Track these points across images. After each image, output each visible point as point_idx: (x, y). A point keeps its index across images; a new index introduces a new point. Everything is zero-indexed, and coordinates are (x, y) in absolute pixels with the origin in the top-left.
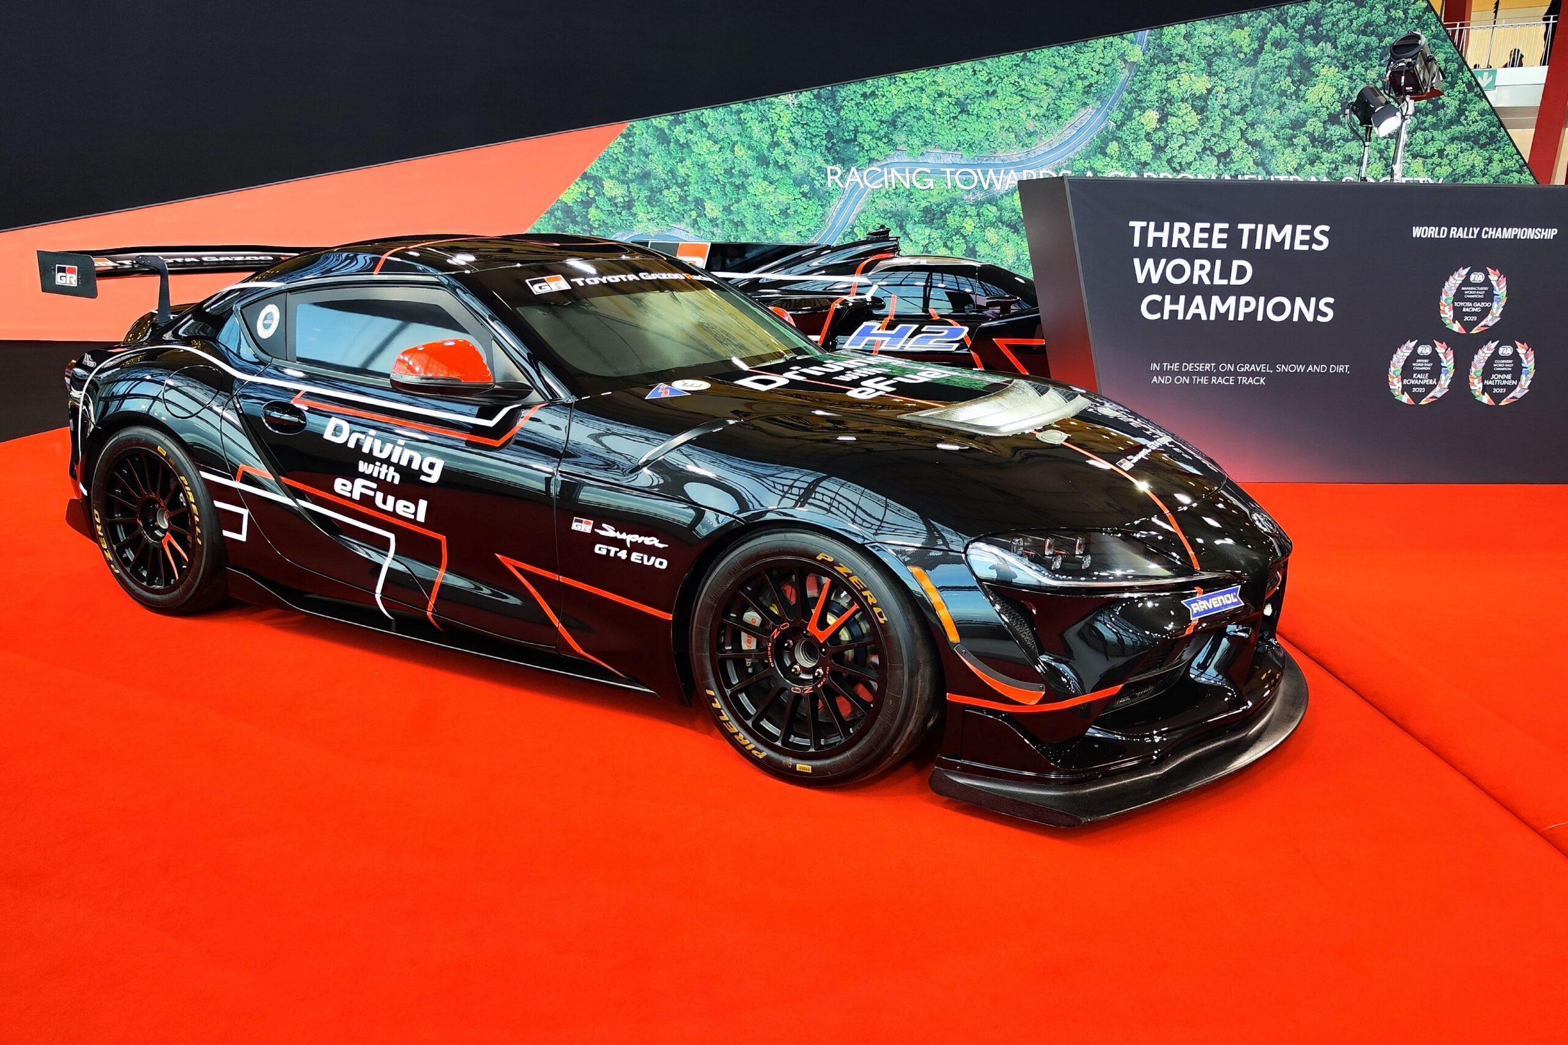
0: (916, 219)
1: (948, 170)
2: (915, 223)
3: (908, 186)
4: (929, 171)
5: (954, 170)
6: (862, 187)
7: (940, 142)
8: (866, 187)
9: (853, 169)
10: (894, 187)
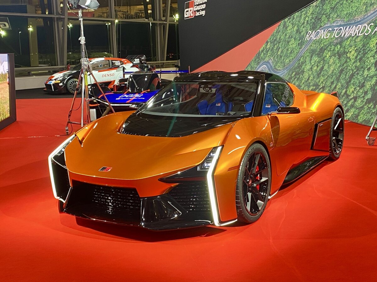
0: (317, 53)
1: (336, 28)
2: (316, 55)
3: (322, 38)
4: (331, 30)
5: (338, 28)
6: (312, 39)
7: (342, 15)
8: (313, 39)
9: (314, 31)
10: (319, 39)
